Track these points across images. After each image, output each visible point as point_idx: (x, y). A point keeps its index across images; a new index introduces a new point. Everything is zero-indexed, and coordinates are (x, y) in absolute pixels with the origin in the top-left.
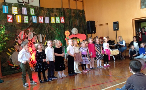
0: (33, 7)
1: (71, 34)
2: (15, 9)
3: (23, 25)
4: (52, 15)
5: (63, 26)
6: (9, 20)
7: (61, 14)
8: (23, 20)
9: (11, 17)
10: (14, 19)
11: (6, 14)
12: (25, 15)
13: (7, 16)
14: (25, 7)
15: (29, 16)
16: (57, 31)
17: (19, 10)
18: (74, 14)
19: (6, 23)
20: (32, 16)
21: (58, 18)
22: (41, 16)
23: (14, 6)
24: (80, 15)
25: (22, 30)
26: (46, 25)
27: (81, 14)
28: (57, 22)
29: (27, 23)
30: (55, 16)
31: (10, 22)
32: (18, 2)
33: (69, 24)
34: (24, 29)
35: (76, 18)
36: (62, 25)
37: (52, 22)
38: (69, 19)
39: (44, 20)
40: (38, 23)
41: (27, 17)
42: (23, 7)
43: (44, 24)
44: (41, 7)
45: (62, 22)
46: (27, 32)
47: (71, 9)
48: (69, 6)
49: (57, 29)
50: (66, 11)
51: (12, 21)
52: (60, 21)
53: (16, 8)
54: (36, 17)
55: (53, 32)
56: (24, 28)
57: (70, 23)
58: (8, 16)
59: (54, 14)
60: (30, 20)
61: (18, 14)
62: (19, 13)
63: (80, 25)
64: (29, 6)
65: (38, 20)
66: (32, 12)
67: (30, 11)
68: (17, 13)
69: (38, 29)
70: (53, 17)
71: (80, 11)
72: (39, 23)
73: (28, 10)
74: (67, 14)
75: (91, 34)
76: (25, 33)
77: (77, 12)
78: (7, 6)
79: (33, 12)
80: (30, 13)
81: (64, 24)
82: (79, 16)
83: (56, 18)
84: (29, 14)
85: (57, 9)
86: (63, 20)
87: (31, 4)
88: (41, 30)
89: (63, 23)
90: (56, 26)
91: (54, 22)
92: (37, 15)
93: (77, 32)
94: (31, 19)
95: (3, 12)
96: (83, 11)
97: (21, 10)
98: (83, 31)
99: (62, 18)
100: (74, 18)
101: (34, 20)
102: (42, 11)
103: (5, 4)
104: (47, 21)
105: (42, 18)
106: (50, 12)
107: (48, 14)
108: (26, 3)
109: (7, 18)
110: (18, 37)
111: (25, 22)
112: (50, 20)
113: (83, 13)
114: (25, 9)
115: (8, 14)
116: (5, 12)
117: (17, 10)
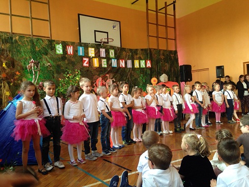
0: (113, 48)
1: (159, 82)
2: (92, 51)
3: (100, 70)
4: (135, 57)
5: (149, 72)
6: (85, 64)
7: (147, 57)
8: (100, 64)
9: (87, 60)
10: (90, 62)
11: (82, 57)
12: (103, 58)
14: (104, 48)
15: (108, 59)
16: (141, 78)
17: (96, 52)
18: (163, 56)
19: (82, 68)
20: (111, 59)
21: (144, 61)
22: (122, 59)
23: (90, 47)
24: (172, 57)
25: (99, 75)
26: (128, 70)
28: (141, 67)
29: (105, 68)
30: (140, 59)
31: (86, 67)
32: (96, 42)
33: (157, 68)
34: (101, 75)
35: (166, 61)
36: (148, 70)
37: (135, 67)
38: (158, 62)
39: (126, 63)
40: (119, 68)
41: (105, 60)
42: (101, 48)
43: (126, 69)
44: (122, 47)
46: (106, 79)
47: (160, 50)
48: (158, 46)
49: (142, 75)
50: (153, 52)
51: (88, 65)
52: (146, 65)
53: (93, 49)
54: (116, 60)
55: (136, 79)
57: (159, 68)
58: (84, 59)
59: (138, 56)
60: (109, 64)
61: (95, 57)
63: (171, 70)
64: (108, 47)
65: (118, 63)
66: (112, 53)
67: (109, 53)
68: (94, 55)
69: (118, 76)
70: (136, 59)
71: (171, 52)
73: (107, 52)
74: (155, 57)
75: (186, 82)
76: (102, 79)
77: (168, 53)
78: (83, 47)
79: (112, 55)
80: (109, 55)
81: (151, 69)
82: (170, 59)
83: (141, 61)
85: (142, 50)
86: (149, 65)
87: (110, 44)
88: (122, 76)
89: (149, 68)
90: (140, 72)
91: (138, 67)
92: (118, 58)
93: (167, 80)
94: (110, 62)
95: (79, 55)
96: (176, 52)
97: (99, 51)
98: (175, 79)
99: (149, 62)
100: (163, 61)
101: (114, 63)
102: (124, 52)
103: (80, 44)
104: (129, 65)
105: (124, 61)
106: (133, 54)
107: (130, 56)
108: (104, 43)
109: (82, 62)
110: (94, 85)
111: (103, 66)
112: (133, 64)
113: (175, 55)
114: (104, 50)
115: (84, 57)
116: (81, 54)
117: (93, 52)
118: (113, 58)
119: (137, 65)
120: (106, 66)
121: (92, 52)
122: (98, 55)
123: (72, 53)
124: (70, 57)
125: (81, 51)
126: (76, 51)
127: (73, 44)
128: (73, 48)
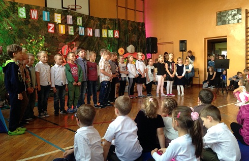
0: (81, 15)
1: (126, 52)
2: (58, 16)
3: (67, 37)
4: (103, 27)
5: (116, 42)
6: (50, 30)
7: (115, 27)
8: (67, 32)
9: (52, 26)
10: (56, 28)
11: (47, 23)
12: (70, 25)
14: (71, 15)
15: (76, 26)
17: (63, 18)
18: (131, 27)
19: (46, 34)
20: (78, 26)
22: (90, 28)
23: (56, 13)
24: (139, 28)
25: (65, 42)
26: (96, 39)
27: (141, 29)
28: (109, 36)
29: (71, 36)
30: (108, 29)
31: (52, 33)
32: (63, 7)
33: (124, 39)
34: (67, 43)
35: (134, 32)
36: (116, 40)
38: (125, 33)
39: (94, 32)
40: (86, 37)
41: (72, 28)
42: (68, 14)
43: (93, 38)
44: (90, 15)
46: (72, 47)
47: (128, 21)
48: (127, 16)
49: (109, 44)
50: (122, 23)
51: (53, 31)
52: (114, 35)
53: (60, 15)
54: (83, 28)
56: (68, 41)
57: (126, 39)
58: (50, 25)
59: (106, 26)
60: (76, 32)
61: (62, 24)
62: (63, 22)
63: (138, 42)
64: (76, 14)
65: (86, 32)
66: (79, 21)
67: (76, 20)
68: (60, 22)
69: (85, 44)
70: (105, 29)
71: (139, 23)
73: (75, 19)
74: (123, 27)
75: (152, 54)
76: (68, 47)
77: (136, 24)
78: (49, 13)
80: (77, 23)
81: (118, 39)
82: (138, 30)
83: (109, 31)
84: (75, 24)
85: (110, 20)
86: (117, 35)
87: (78, 11)
88: (89, 44)
89: (116, 38)
90: (108, 42)
92: (85, 26)
93: (134, 51)
94: (77, 30)
95: (44, 20)
96: (143, 25)
97: (66, 18)
98: (141, 50)
99: (116, 32)
100: (131, 32)
101: (82, 31)
102: (92, 21)
103: (46, 9)
104: (97, 34)
105: (91, 30)
106: (101, 23)
107: (98, 25)
108: (72, 9)
109: (47, 28)
110: (60, 52)
111: (70, 33)
112: (101, 33)
113: (142, 27)
114: (71, 17)
115: (50, 22)
116: (46, 19)
117: (60, 18)
118: (80, 26)
119: (104, 35)
120: (73, 34)
121: (58, 18)
123: (36, 18)
124: (34, 21)
125: (46, 16)
126: (40, 16)
127: (37, 8)
128: (37, 12)
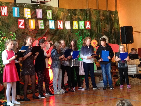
0: (50, 8)
2: (27, 11)
4: (74, 17)
5: (88, 34)
6: (21, 26)
7: (87, 18)
8: (37, 26)
9: (22, 21)
10: (26, 24)
11: (17, 18)
12: (40, 19)
13: (18, 20)
14: (40, 8)
17: (32, 13)
18: (103, 16)
19: (17, 30)
20: (48, 20)
21: (83, 22)
22: (60, 20)
23: (26, 8)
24: (112, 17)
25: (35, 37)
26: (67, 31)
27: (114, 17)
28: (80, 28)
29: (42, 30)
30: (79, 20)
31: (22, 28)
33: (96, 30)
35: (106, 22)
36: (87, 32)
37: (74, 28)
38: (97, 23)
39: (64, 24)
41: (42, 22)
42: (38, 8)
43: (64, 31)
44: (60, 7)
45: (87, 28)
47: (100, 11)
48: (98, 6)
49: (81, 37)
52: (85, 26)
53: (29, 10)
54: (53, 21)
56: (39, 36)
57: (99, 30)
58: (20, 20)
59: (77, 17)
60: (46, 26)
61: (31, 18)
63: (111, 32)
64: (45, 7)
65: (56, 25)
67: (46, 14)
68: (29, 16)
69: (56, 38)
70: (75, 21)
71: (111, 12)
72: (58, 29)
73: (44, 13)
74: (94, 18)
77: (108, 14)
78: (18, 8)
79: (49, 15)
80: (46, 16)
81: (90, 30)
83: (80, 22)
85: (81, 10)
86: (88, 26)
90: (79, 34)
91: (77, 28)
92: (55, 18)
94: (47, 24)
95: (14, 16)
96: (116, 13)
97: (35, 12)
98: (115, 41)
99: (88, 23)
100: (103, 22)
101: (52, 25)
102: (62, 13)
103: (15, 4)
104: (68, 27)
105: (62, 22)
106: (72, 15)
107: (69, 17)
108: (41, 3)
109: (18, 24)
111: (40, 28)
113: (115, 15)
114: (41, 11)
115: (19, 18)
116: (16, 15)
118: (50, 19)
120: (43, 28)
121: (28, 13)
122: (34, 16)
123: (6, 14)
124: (5, 18)
125: (16, 12)
126: (10, 12)
127: (7, 4)
128: (7, 8)
